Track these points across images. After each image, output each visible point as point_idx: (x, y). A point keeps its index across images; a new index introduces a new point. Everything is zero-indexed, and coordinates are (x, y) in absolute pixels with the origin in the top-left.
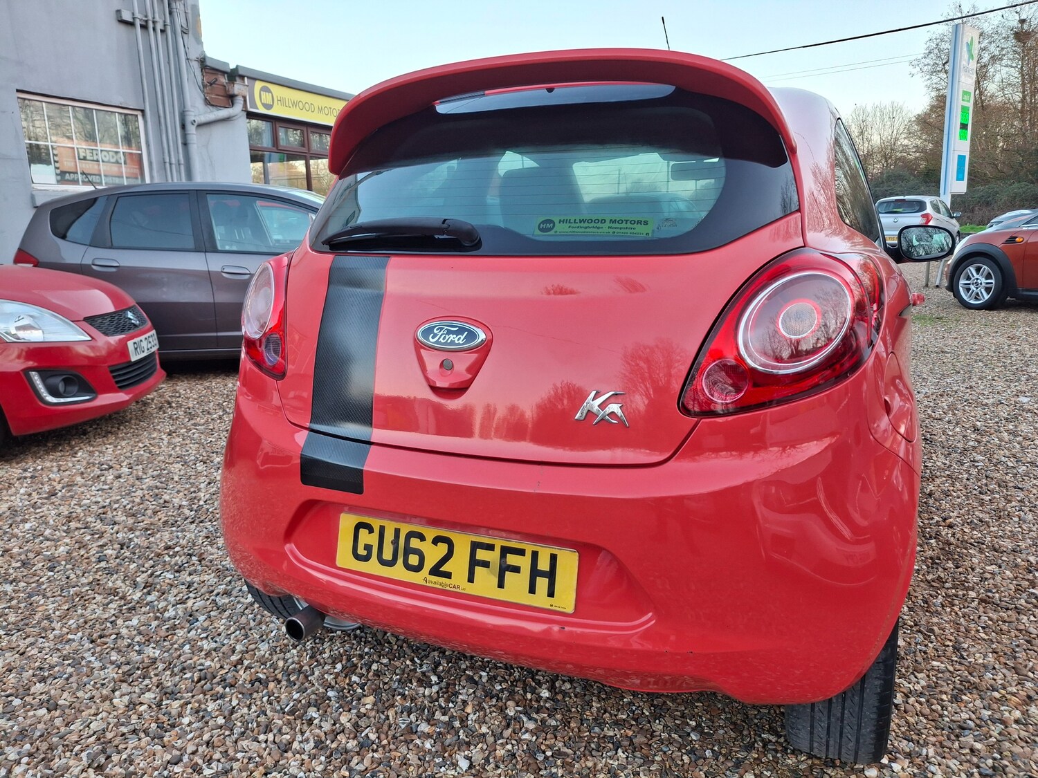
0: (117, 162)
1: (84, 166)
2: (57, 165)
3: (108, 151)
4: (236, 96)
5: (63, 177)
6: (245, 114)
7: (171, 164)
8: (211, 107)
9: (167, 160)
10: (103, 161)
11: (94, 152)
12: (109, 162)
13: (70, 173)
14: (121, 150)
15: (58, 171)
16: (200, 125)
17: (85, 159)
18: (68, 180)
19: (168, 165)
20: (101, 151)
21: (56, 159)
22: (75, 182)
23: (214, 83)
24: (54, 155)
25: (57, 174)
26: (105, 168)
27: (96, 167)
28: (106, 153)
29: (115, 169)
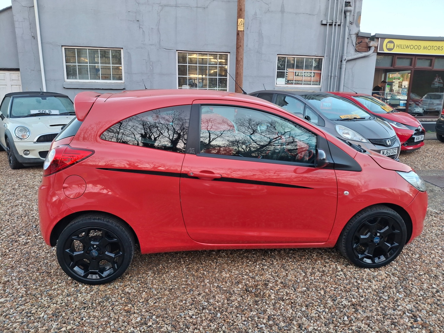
0: (310, 76)
1: (297, 78)
2: (287, 78)
3: (307, 72)
4: (371, 47)
5: (288, 82)
6: (376, 54)
7: (331, 76)
8: (358, 53)
9: (330, 75)
10: (304, 76)
11: (302, 73)
12: (307, 76)
13: (291, 80)
14: (313, 72)
15: (287, 80)
16: (348, 61)
17: (298, 75)
18: (290, 83)
19: (329, 77)
20: (305, 72)
21: (287, 76)
22: (292, 83)
23: (361, 42)
24: (286, 74)
25: (286, 81)
26: (305, 78)
27: (301, 78)
28: (307, 73)
29: (309, 79)
